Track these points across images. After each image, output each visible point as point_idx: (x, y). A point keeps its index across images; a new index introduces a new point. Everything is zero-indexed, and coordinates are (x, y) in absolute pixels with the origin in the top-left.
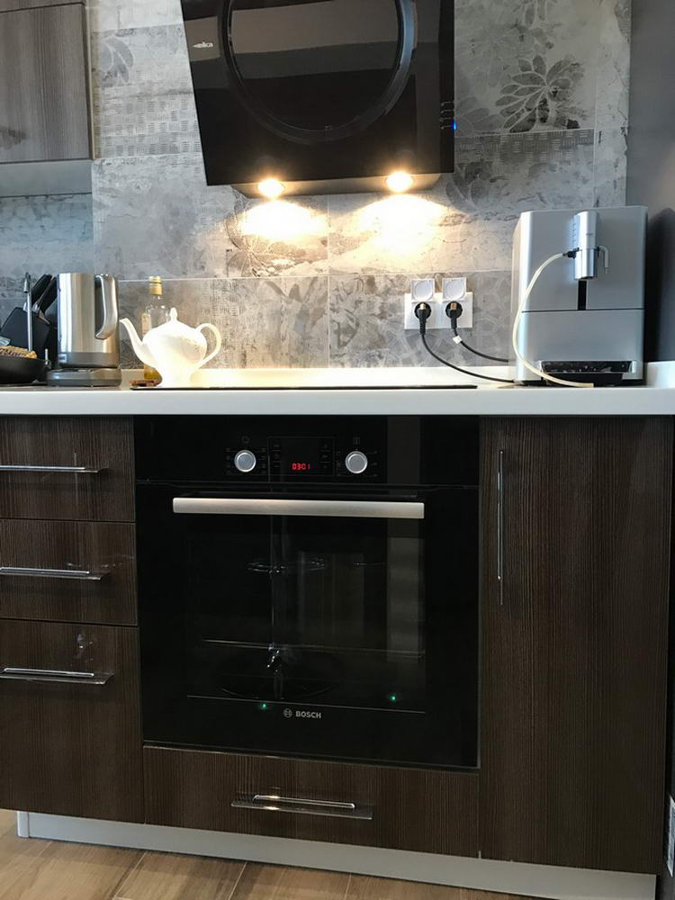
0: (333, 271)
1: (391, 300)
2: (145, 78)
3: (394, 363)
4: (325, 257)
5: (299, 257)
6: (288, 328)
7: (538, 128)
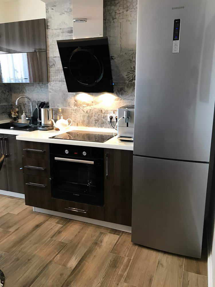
0: (94, 108)
1: (105, 115)
2: (58, 67)
3: (106, 128)
4: (93, 105)
5: (88, 105)
6: (86, 119)
7: (133, 81)
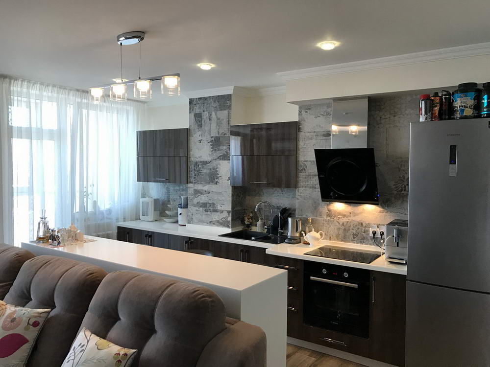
0: (352, 220)
1: (367, 229)
2: (309, 171)
3: (367, 244)
4: (350, 217)
5: (344, 216)
6: (341, 232)
7: (403, 192)
